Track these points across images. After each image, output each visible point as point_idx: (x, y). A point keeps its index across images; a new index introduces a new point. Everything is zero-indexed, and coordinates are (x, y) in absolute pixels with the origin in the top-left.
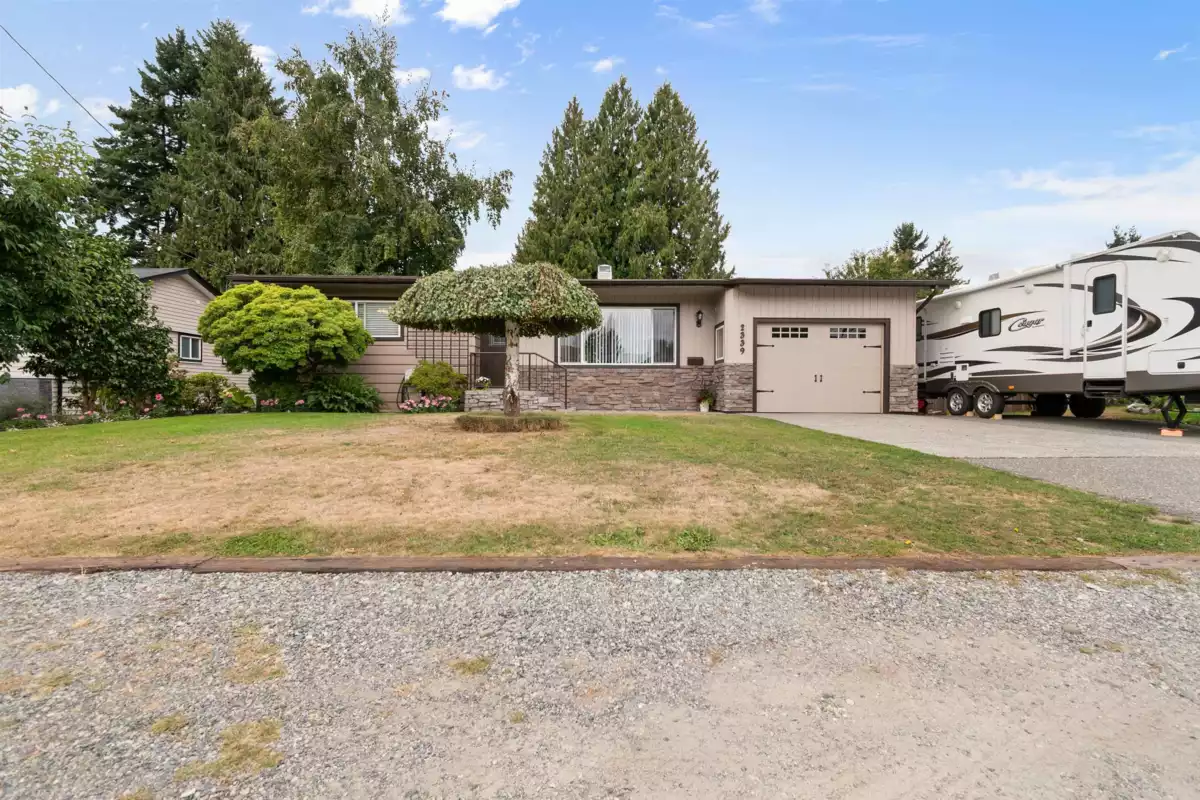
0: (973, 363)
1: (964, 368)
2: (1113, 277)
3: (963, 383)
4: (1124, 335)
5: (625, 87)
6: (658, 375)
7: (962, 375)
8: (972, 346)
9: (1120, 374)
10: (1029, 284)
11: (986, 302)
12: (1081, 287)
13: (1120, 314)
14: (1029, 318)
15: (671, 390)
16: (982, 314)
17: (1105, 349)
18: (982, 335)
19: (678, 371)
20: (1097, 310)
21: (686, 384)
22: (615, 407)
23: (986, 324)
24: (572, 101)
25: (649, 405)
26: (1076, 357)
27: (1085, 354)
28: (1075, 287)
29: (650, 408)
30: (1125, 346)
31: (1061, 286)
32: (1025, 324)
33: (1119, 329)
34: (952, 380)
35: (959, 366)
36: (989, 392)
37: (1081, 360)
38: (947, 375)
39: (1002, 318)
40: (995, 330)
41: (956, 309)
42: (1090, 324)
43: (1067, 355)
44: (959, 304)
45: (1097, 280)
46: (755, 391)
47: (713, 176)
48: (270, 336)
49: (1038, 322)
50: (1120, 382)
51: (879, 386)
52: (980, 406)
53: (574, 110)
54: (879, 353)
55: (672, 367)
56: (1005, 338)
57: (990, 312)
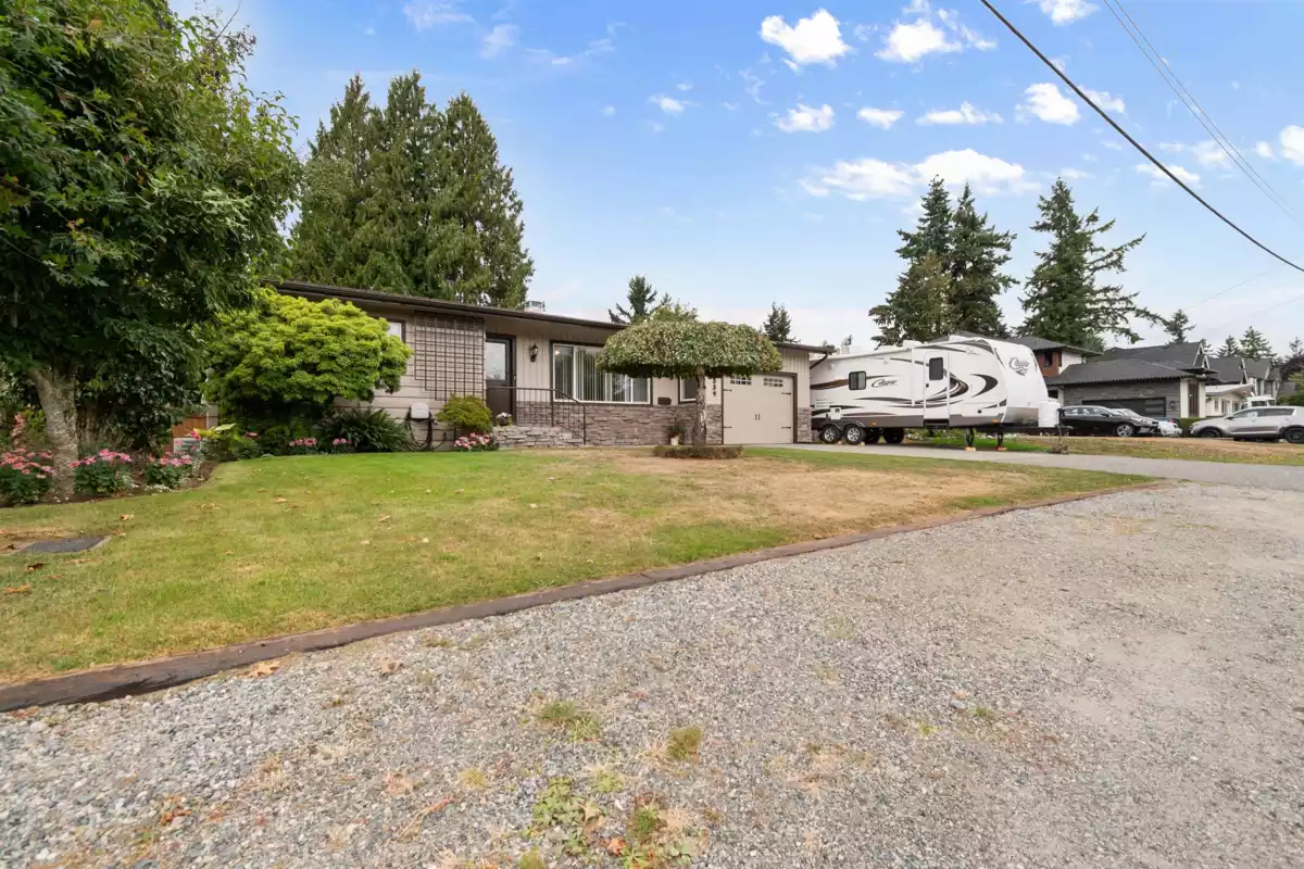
0: (843, 407)
1: (837, 411)
2: (941, 359)
3: (837, 421)
4: (948, 393)
5: (419, 84)
6: (638, 413)
7: (835, 416)
8: (842, 395)
9: (946, 416)
10: (887, 358)
11: (856, 367)
12: (922, 363)
13: (946, 381)
14: (887, 379)
15: (646, 426)
16: (850, 374)
17: (936, 401)
18: (850, 388)
19: (651, 409)
20: (932, 377)
21: (657, 422)
22: (604, 443)
23: (855, 381)
24: (354, 79)
25: (630, 441)
26: (919, 404)
27: (925, 404)
28: (917, 362)
29: (631, 444)
30: (948, 400)
31: (910, 361)
32: (884, 383)
33: (945, 390)
34: (828, 418)
35: (833, 410)
36: (856, 426)
37: (922, 407)
38: (823, 416)
39: (866, 378)
40: (861, 384)
41: (830, 368)
42: (927, 386)
43: (913, 404)
44: (833, 365)
45: (932, 360)
46: (723, 427)
47: (519, 206)
48: (345, 361)
49: (893, 382)
50: (946, 421)
51: (790, 424)
52: (849, 437)
53: (354, 90)
54: (790, 398)
55: (648, 406)
56: (869, 391)
57: (857, 373)
